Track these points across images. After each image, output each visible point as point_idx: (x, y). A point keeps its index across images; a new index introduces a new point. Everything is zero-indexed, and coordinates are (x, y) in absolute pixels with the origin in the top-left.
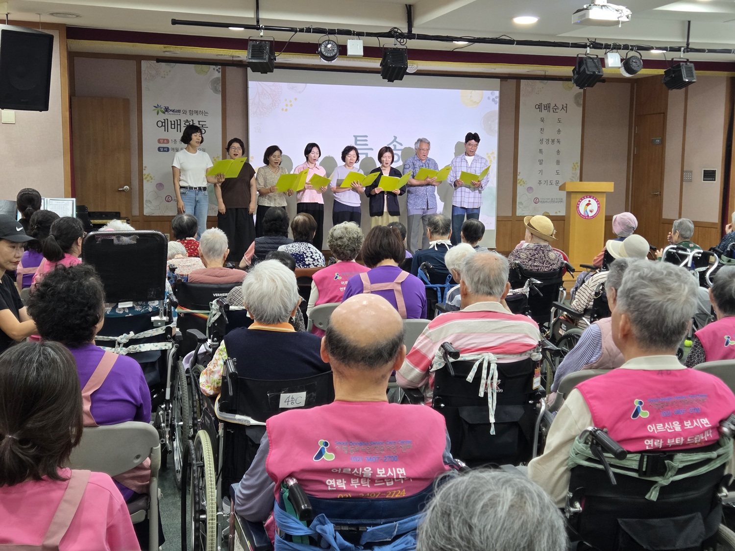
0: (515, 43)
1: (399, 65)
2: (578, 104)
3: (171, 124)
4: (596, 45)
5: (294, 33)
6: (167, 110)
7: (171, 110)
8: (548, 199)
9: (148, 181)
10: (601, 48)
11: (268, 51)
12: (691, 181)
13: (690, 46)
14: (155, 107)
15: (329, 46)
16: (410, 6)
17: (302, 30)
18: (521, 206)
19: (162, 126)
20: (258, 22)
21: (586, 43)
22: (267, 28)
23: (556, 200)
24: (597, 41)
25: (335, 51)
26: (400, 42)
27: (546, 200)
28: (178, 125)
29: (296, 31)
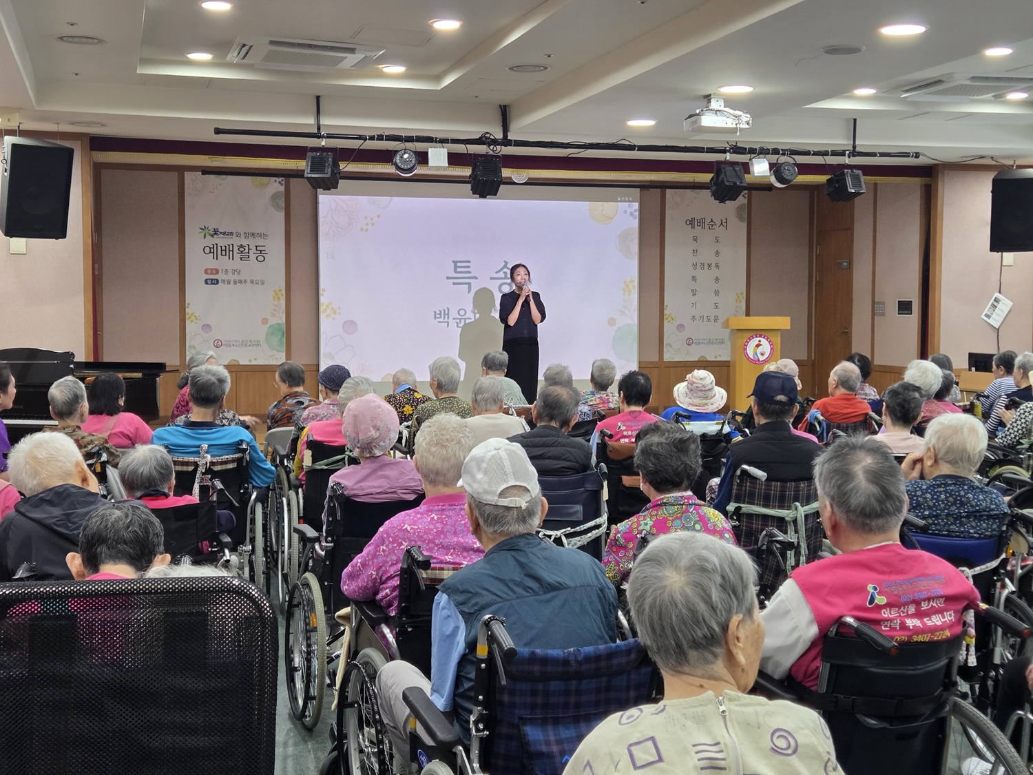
0: (637, 148)
1: (491, 178)
2: (741, 218)
3: (222, 250)
4: (737, 150)
5: (363, 141)
6: (216, 232)
7: (221, 233)
8: (705, 340)
9: (192, 321)
10: (745, 154)
11: (331, 164)
12: (883, 314)
13: (857, 149)
14: (201, 229)
15: (406, 156)
16: (505, 106)
17: (372, 138)
18: (669, 349)
19: (210, 252)
20: (319, 129)
21: (726, 148)
22: (329, 136)
23: (715, 341)
24: (739, 145)
25: (413, 162)
26: (493, 150)
27: (701, 341)
28: (229, 251)
29: (365, 140)
